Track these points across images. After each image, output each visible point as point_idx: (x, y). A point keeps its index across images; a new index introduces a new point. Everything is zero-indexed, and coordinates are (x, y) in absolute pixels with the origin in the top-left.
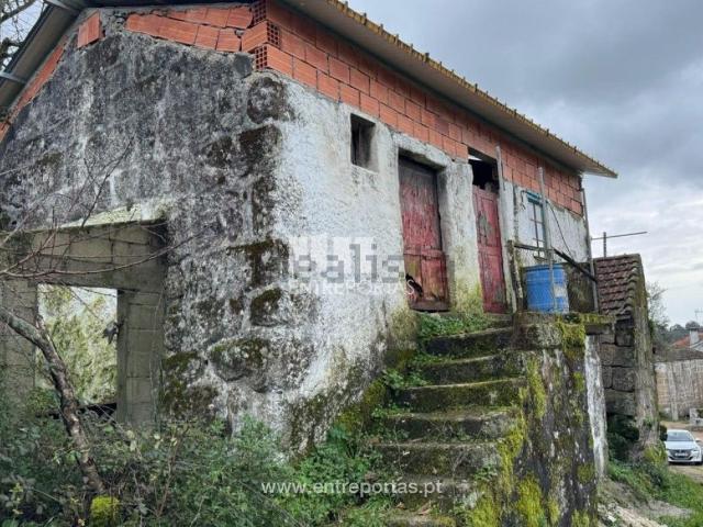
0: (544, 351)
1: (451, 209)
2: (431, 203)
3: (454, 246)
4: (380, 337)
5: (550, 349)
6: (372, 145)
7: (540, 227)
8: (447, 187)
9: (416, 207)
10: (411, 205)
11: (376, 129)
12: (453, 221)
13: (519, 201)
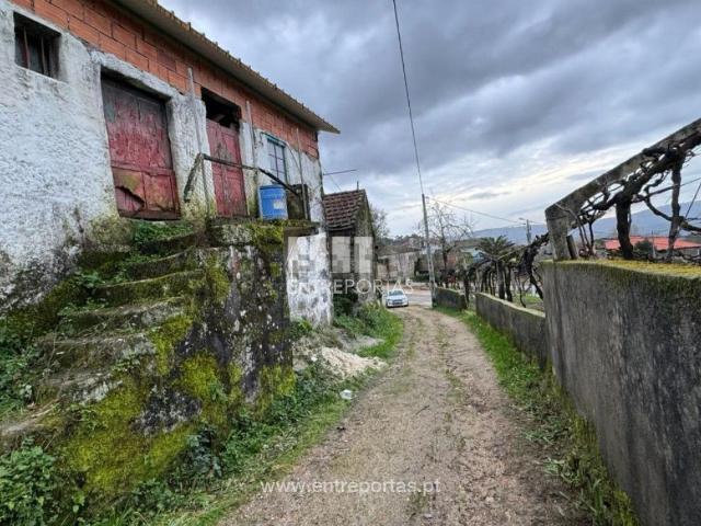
0: (231, 248)
1: (179, 134)
2: (159, 127)
3: (182, 166)
4: (71, 242)
5: (240, 246)
6: (60, 56)
7: (280, 162)
8: (174, 115)
9: (138, 128)
10: (131, 126)
11: (63, 40)
12: (181, 145)
13: (258, 139)
